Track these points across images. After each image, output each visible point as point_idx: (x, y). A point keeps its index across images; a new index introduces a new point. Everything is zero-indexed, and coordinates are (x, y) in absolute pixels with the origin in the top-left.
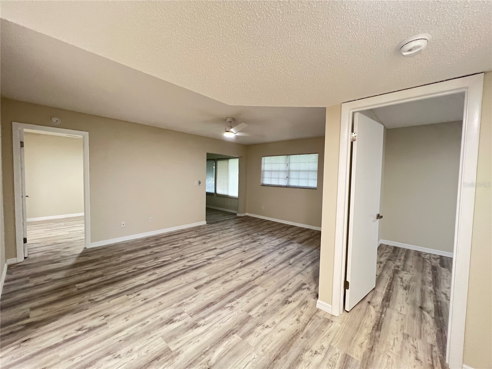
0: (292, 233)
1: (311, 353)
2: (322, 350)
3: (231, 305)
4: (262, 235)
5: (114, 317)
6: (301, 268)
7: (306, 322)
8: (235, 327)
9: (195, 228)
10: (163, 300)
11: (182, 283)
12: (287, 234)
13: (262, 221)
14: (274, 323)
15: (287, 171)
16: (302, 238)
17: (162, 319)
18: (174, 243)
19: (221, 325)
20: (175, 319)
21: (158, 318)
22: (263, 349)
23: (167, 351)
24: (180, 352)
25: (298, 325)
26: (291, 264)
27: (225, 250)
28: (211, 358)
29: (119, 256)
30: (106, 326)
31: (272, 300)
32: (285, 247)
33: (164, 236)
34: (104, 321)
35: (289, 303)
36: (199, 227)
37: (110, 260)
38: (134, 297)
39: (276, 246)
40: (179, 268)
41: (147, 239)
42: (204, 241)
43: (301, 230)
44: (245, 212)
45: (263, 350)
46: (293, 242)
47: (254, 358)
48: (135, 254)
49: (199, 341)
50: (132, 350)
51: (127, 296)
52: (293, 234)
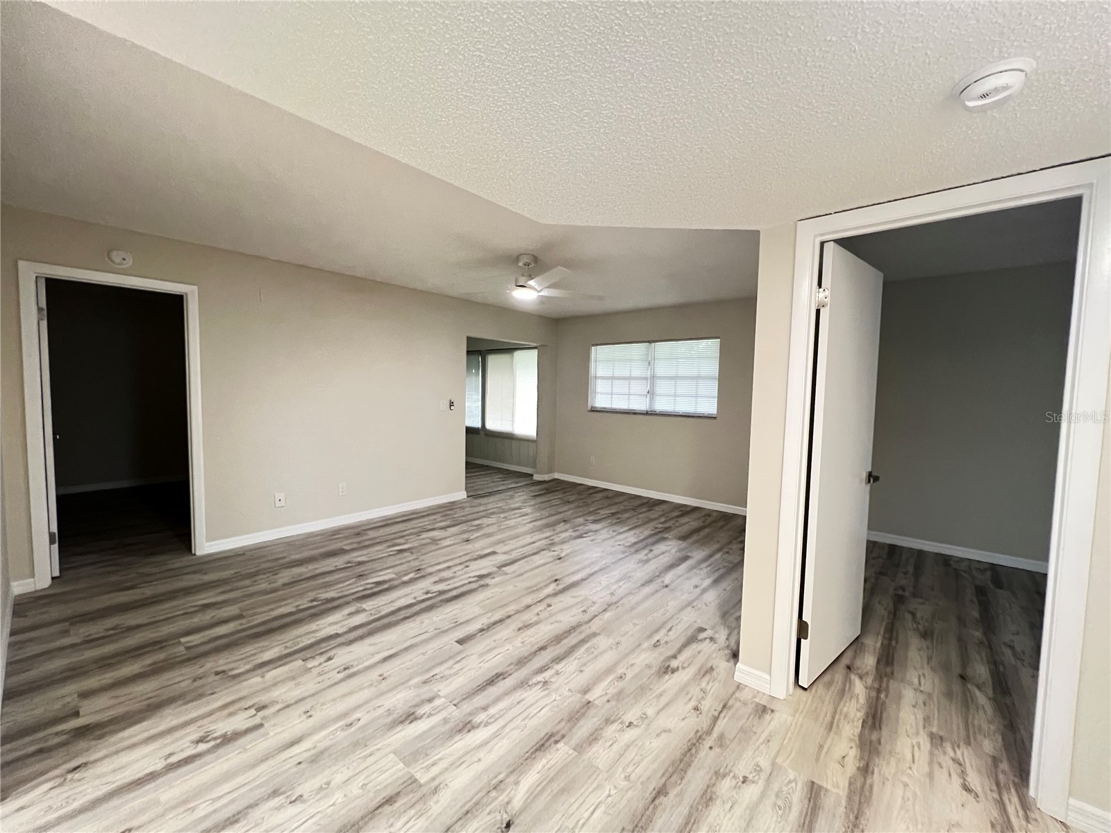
0: (661, 516)
1: (734, 782)
2: (758, 774)
3: (544, 678)
4: (595, 522)
5: (279, 710)
6: (690, 593)
7: (716, 714)
8: (558, 727)
9: (440, 506)
10: (387, 668)
11: (427, 632)
12: (652, 520)
13: (591, 491)
14: (644, 717)
15: (649, 377)
16: (686, 528)
17: (389, 712)
18: (397, 541)
19: (525, 722)
20: (420, 711)
21: (380, 711)
22: (627, 775)
23: (412, 783)
24: (439, 785)
25: (697, 720)
26: (667, 586)
27: (514, 555)
28: (512, 798)
29: (275, 572)
30: (262, 731)
31: (634, 667)
32: (649, 548)
33: (373, 526)
34: (257, 720)
35: (672, 673)
36: (451, 506)
37: (255, 581)
38: (320, 664)
39: (630, 546)
40: (415, 598)
41: (334, 533)
42: (465, 536)
43: (681, 511)
44: (551, 471)
45: (627, 778)
46: (666, 536)
47: (609, 796)
48: (311, 567)
49: (480, 760)
50: (328, 783)
51: (303, 663)
52: (663, 520)
